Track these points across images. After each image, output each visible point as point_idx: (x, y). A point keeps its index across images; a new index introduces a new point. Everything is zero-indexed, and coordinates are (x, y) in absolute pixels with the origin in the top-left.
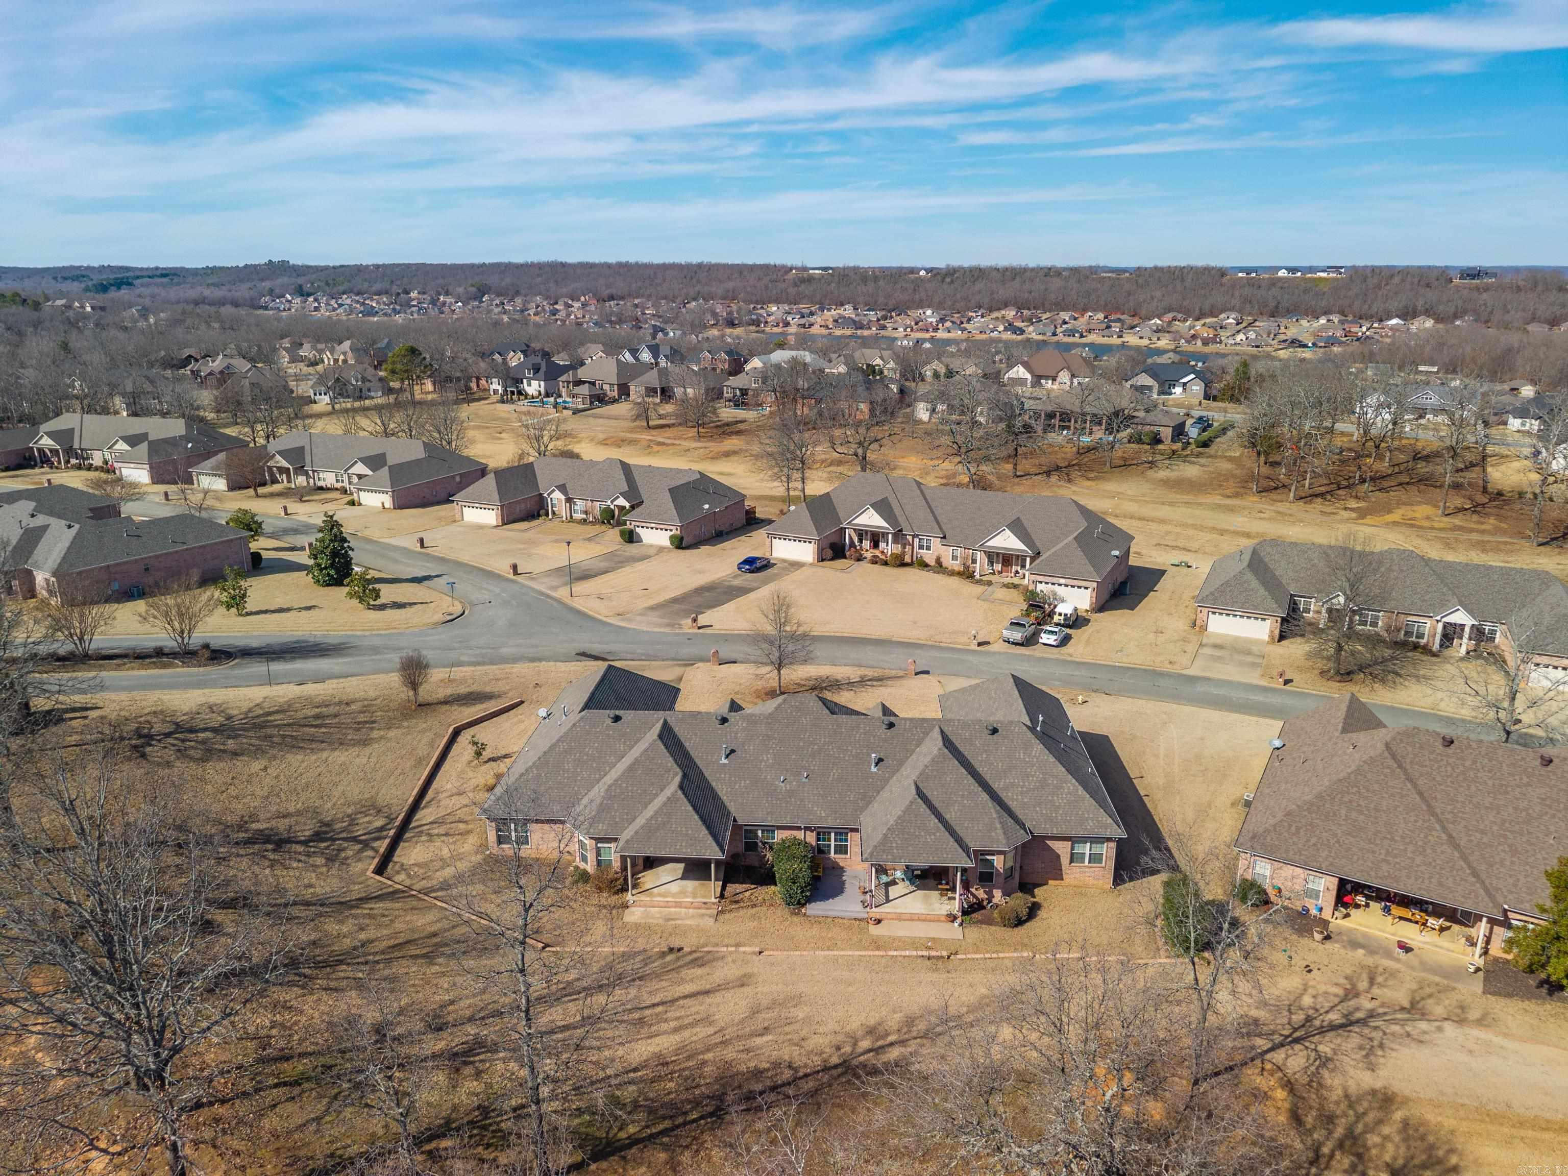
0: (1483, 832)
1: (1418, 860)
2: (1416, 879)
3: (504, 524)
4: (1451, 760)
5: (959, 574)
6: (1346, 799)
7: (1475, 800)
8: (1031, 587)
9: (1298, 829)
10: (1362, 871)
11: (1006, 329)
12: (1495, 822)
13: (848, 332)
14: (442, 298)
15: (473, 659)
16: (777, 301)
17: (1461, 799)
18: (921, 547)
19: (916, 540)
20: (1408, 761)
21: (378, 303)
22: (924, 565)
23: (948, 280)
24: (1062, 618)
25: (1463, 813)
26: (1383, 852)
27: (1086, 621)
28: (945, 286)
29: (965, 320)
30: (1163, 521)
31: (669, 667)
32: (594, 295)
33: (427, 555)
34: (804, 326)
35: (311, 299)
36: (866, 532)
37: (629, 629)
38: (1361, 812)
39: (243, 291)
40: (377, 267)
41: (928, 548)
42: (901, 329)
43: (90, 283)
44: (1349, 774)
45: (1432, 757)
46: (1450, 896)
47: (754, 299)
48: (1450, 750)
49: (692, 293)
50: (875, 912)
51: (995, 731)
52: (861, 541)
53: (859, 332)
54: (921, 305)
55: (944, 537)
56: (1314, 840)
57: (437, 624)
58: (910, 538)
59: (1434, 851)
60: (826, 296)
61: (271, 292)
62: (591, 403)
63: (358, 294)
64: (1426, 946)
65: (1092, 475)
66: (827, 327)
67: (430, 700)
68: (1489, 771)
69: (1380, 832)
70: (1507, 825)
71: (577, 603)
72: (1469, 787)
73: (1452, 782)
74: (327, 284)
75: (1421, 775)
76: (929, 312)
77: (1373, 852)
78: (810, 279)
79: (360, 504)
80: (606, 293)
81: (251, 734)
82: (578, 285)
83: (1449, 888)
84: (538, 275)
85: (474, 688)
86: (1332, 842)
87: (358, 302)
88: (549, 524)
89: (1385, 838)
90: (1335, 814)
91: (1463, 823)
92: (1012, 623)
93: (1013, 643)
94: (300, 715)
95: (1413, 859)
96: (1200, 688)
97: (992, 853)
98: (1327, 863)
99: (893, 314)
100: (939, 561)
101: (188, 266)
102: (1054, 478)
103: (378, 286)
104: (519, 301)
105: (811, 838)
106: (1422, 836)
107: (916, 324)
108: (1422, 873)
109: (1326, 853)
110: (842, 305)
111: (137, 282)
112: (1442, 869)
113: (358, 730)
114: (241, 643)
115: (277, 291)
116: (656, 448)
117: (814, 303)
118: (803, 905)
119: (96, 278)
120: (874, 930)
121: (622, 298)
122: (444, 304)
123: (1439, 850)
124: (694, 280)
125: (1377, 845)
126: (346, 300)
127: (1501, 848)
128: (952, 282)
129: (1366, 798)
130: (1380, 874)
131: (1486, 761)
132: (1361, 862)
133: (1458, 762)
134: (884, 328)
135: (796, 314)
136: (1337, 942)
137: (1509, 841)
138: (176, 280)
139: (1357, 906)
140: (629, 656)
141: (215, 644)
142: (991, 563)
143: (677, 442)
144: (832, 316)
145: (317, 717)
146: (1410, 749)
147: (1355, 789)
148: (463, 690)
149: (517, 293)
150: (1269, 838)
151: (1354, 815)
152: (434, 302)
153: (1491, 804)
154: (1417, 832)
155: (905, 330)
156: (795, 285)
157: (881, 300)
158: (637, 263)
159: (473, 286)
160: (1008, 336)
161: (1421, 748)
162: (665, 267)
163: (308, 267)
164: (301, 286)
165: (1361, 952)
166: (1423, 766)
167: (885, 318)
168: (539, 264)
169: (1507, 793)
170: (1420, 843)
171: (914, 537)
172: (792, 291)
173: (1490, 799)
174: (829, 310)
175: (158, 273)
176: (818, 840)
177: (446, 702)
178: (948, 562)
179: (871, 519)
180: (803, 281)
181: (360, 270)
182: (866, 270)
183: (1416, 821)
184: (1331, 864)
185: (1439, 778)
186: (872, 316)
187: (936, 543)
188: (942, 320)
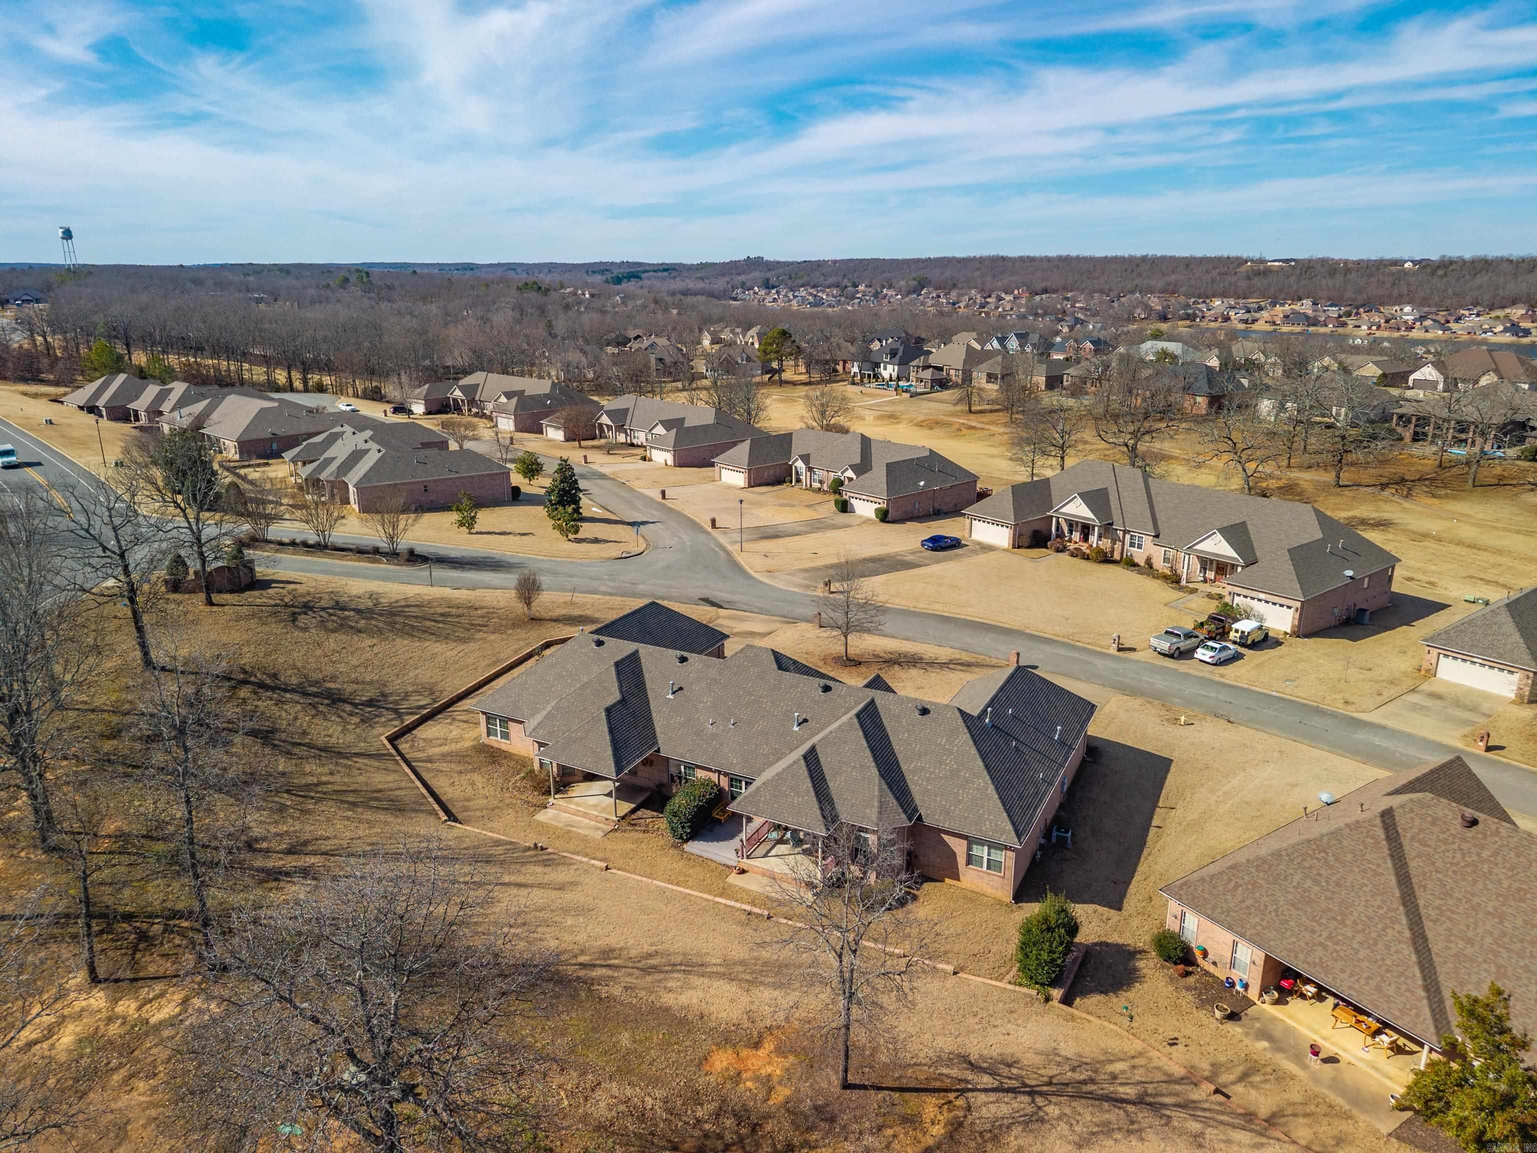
0: (1470, 942)
1: (1363, 953)
2: (1351, 975)
3: (750, 486)
4: (1465, 846)
5: (1165, 577)
6: (1306, 864)
7: (1476, 900)
8: (1228, 599)
9: (1237, 886)
10: (1289, 951)
11: (1506, 330)
12: (1491, 933)
13: (1297, 329)
14: (885, 291)
15: (609, 590)
16: (1223, 295)
17: (1456, 895)
18: (1132, 545)
19: (1128, 537)
20: (1409, 835)
21: (828, 295)
22: (1131, 564)
23: (1440, 272)
24: (1238, 635)
25: (1453, 912)
26: (1325, 934)
27: (1278, 643)
28: (1435, 280)
29: (1452, 319)
30: (1499, 552)
31: (775, 621)
32: (1028, 288)
33: (664, 505)
34: (1246, 322)
35: (774, 291)
36: (1077, 523)
37: (765, 584)
38: (1316, 882)
39: (720, 284)
40: (835, 262)
41: (1140, 547)
42: (1365, 327)
43: (609, 276)
44: (1323, 836)
45: (1442, 836)
46: (1385, 1006)
47: (1197, 291)
48: (1471, 833)
49: (1129, 286)
50: (746, 863)
51: (924, 711)
52: (1071, 532)
53: (1311, 329)
54: (1399, 300)
55: (1157, 536)
56: (1249, 902)
57: (610, 559)
58: (1120, 534)
59: (1388, 947)
60: (1281, 290)
61: (743, 285)
62: (932, 387)
63: (814, 287)
64: (1357, 1063)
65: (1443, 492)
66: (1274, 323)
67: (544, 615)
68: (1511, 869)
69: (1330, 910)
70: (1506, 940)
71: (741, 559)
72: (1475, 882)
73: (1454, 872)
74: (790, 278)
75: (1419, 856)
76: (1408, 309)
77: (1313, 932)
78: (1267, 272)
79: (650, 460)
80: (1039, 286)
81: (382, 619)
82: (1013, 278)
83: (1388, 996)
84: (978, 269)
85: (588, 612)
86: (1270, 908)
87: (811, 294)
88: (789, 490)
89: (1335, 919)
90: (1286, 879)
91: (1448, 924)
92: (1167, 632)
93: (1160, 653)
94: (432, 611)
95: (1357, 951)
96: (1361, 736)
97: (866, 831)
98: (1253, 931)
99: (1361, 310)
100: (1149, 562)
101: (685, 262)
102: (1387, 493)
103: (830, 280)
104: (954, 295)
105: (724, 783)
106: (1380, 926)
107: (1387, 321)
108: (1361, 970)
109: (1257, 920)
110: (1300, 299)
111: (644, 275)
112: (1388, 971)
113: (468, 630)
114: (442, 552)
115: (748, 284)
116: (964, 431)
117: (1264, 297)
118: (687, 841)
119: (616, 272)
120: (734, 879)
121: (1055, 291)
122: (886, 295)
123: (1393, 949)
124: (1135, 274)
125: (1320, 924)
126: (803, 292)
127: (1486, 966)
128: (1445, 275)
129: (1332, 867)
130: (1309, 959)
131: (1512, 854)
132: (1293, 939)
133: (1474, 850)
134: (1344, 324)
135: (1241, 309)
136: (1242, 1026)
137: (1501, 961)
138: (674, 274)
139: (1303, 996)
140: (745, 607)
141: (418, 550)
142: (1204, 569)
143: (987, 427)
144: (1283, 311)
145: (442, 615)
146: (1417, 821)
147: (1323, 855)
148: (577, 612)
149: (954, 286)
150: (1200, 889)
151: (1308, 883)
152: (876, 295)
153: (1496, 909)
154: (1376, 920)
155: (1370, 328)
156: (1248, 278)
157: (1349, 294)
158: (1078, 258)
159: (914, 279)
160: (1508, 338)
161: (1433, 823)
162: (1106, 260)
163: (778, 262)
164: (768, 280)
165: (1265, 1044)
166: (1425, 845)
167: (1349, 314)
168: (981, 258)
169: (1522, 900)
170: (1374, 935)
171: (1125, 532)
172: (1243, 284)
173: (1496, 904)
174: (1282, 305)
175: (661, 268)
176: (732, 786)
177: (556, 620)
178: (1159, 564)
179: (1078, 509)
180: (1258, 273)
181: (819, 265)
182: (1337, 262)
183: (1380, 907)
184: (1258, 934)
185: (1439, 864)
186: (1333, 312)
187: (1147, 541)
188: (1422, 318)
